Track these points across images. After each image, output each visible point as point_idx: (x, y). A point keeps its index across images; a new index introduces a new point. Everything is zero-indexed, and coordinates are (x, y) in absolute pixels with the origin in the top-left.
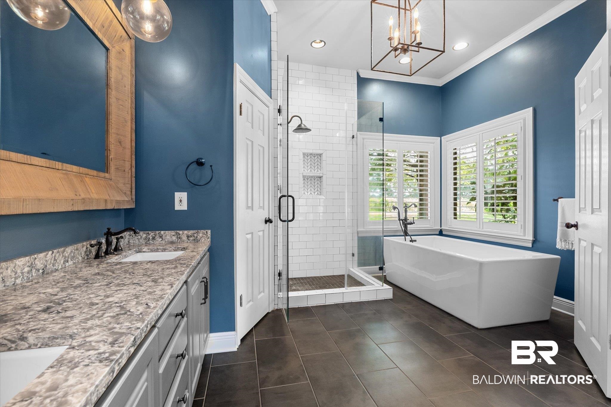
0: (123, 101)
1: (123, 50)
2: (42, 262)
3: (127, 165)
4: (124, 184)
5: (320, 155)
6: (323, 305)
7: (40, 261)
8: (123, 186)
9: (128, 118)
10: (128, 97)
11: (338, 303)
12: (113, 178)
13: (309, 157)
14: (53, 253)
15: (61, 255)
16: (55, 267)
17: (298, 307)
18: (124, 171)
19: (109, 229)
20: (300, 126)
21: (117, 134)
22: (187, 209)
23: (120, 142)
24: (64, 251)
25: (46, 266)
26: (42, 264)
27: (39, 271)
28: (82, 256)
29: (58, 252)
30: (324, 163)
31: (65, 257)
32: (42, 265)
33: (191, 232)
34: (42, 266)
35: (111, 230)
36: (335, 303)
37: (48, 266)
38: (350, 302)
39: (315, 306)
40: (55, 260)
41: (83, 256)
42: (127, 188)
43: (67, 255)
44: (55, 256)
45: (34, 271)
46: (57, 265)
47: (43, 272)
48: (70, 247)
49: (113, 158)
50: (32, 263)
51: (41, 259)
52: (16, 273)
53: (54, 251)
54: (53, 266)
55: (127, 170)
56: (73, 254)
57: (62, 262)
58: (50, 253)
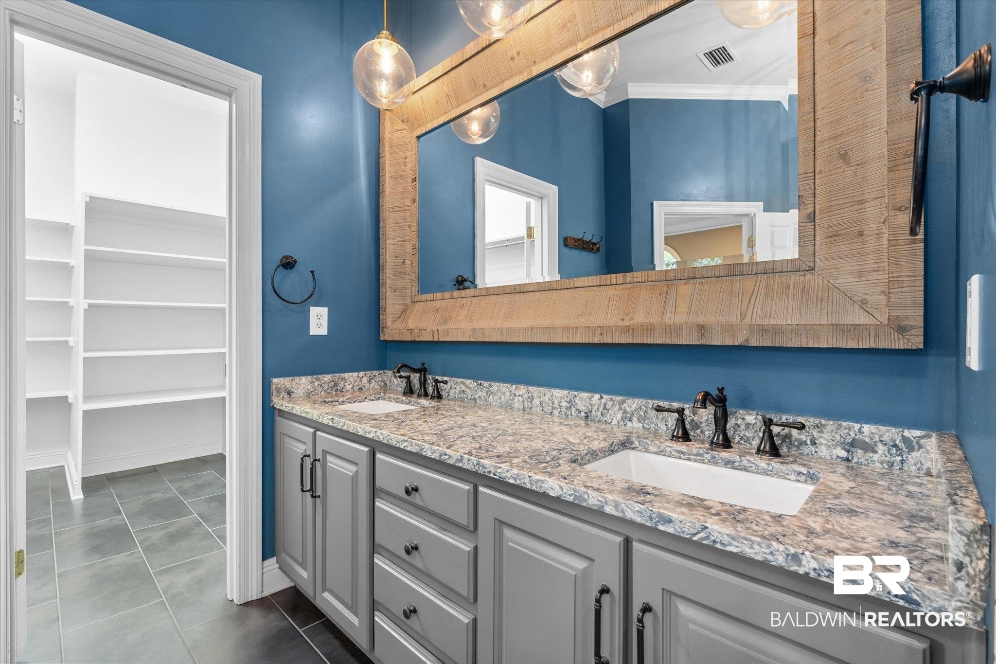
2: (584, 403)
4: (860, 274)
7: (581, 402)
8: (858, 279)
14: (602, 398)
15: (617, 405)
16: (605, 419)
18: (861, 234)
24: (623, 402)
25: (591, 411)
26: (585, 406)
27: (580, 412)
28: (666, 425)
29: (611, 400)
31: (625, 412)
32: (585, 408)
37: (593, 411)
40: (605, 408)
41: (669, 426)
42: (875, 290)
43: (628, 409)
44: (605, 404)
45: (574, 410)
46: (608, 417)
47: (587, 417)
48: (636, 400)
49: (820, 211)
50: (571, 400)
51: (584, 399)
52: (553, 403)
53: (604, 396)
54: (602, 414)
55: (871, 228)
56: (642, 413)
57: (619, 416)
58: (597, 396)
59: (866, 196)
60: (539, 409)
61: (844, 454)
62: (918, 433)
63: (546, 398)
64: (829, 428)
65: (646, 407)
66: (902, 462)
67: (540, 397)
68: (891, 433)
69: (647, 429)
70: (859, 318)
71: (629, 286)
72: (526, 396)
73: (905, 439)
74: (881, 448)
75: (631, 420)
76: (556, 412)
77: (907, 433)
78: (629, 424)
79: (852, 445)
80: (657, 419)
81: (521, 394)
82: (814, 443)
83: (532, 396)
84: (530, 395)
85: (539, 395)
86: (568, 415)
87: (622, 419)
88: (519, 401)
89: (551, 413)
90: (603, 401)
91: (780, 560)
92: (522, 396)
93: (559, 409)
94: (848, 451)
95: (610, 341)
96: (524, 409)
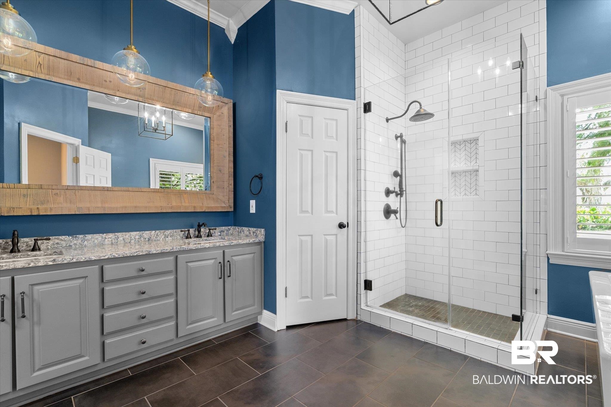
0: (222, 145)
1: (222, 113)
2: (147, 235)
3: (226, 184)
5: (476, 140)
6: (408, 337)
8: (224, 197)
9: (227, 154)
10: (227, 141)
11: (430, 342)
12: (215, 193)
13: (462, 146)
14: (156, 232)
15: (162, 233)
17: (380, 326)
18: (224, 188)
19: (199, 223)
20: (419, 111)
21: (218, 166)
22: (255, 212)
23: (220, 171)
24: (164, 232)
25: (151, 237)
26: (148, 236)
27: (145, 239)
28: (180, 236)
29: (160, 232)
30: (481, 150)
31: (166, 235)
33: (255, 229)
34: (148, 237)
35: (200, 224)
36: (425, 341)
37: (152, 237)
38: (448, 349)
39: (399, 333)
40: (157, 235)
42: (226, 199)
43: (167, 234)
44: (157, 234)
45: (142, 239)
46: (159, 238)
47: (149, 240)
48: (170, 231)
49: (215, 181)
50: (141, 235)
51: (146, 234)
52: (131, 238)
53: (157, 231)
54: (156, 238)
55: (225, 187)
56: (171, 234)
57: (163, 237)
58: (154, 232)
59: (224, 181)
60: (122, 242)
61: (220, 234)
62: (230, 227)
63: (127, 236)
64: (217, 229)
65: (173, 232)
66: (228, 233)
67: (123, 237)
68: (227, 228)
69: (174, 239)
70: (224, 205)
71: (166, 193)
72: (114, 237)
73: (229, 228)
74: (225, 231)
75: (167, 237)
76: (133, 241)
77: (229, 227)
78: (167, 239)
79: (221, 232)
80: (177, 235)
81: (110, 237)
82: (215, 233)
83: (118, 237)
84: (116, 236)
85: (123, 235)
86: (139, 241)
87: (164, 238)
88: (108, 240)
89: (130, 242)
90: (156, 233)
91: (248, 242)
92: (110, 238)
93: (134, 240)
94: (220, 233)
95: (165, 211)
96: (112, 244)
